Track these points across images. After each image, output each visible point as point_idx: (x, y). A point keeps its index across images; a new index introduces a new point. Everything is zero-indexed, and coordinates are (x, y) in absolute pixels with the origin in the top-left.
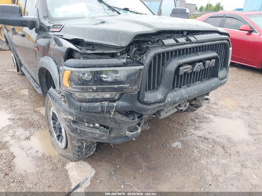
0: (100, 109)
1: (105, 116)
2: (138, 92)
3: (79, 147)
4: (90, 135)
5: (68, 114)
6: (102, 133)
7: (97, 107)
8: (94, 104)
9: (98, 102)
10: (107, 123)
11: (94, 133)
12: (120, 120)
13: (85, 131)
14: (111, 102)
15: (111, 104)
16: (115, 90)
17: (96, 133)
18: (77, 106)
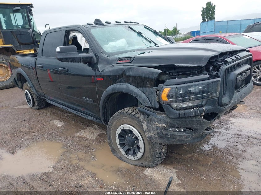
0: (194, 114)
1: (193, 120)
2: (218, 97)
3: (159, 153)
4: (178, 138)
5: (163, 122)
6: (189, 135)
7: (192, 112)
8: (189, 110)
9: (191, 108)
10: (194, 126)
11: (182, 135)
12: (203, 122)
13: (175, 135)
14: (201, 107)
15: (201, 109)
16: (203, 98)
17: (184, 135)
18: (177, 113)
